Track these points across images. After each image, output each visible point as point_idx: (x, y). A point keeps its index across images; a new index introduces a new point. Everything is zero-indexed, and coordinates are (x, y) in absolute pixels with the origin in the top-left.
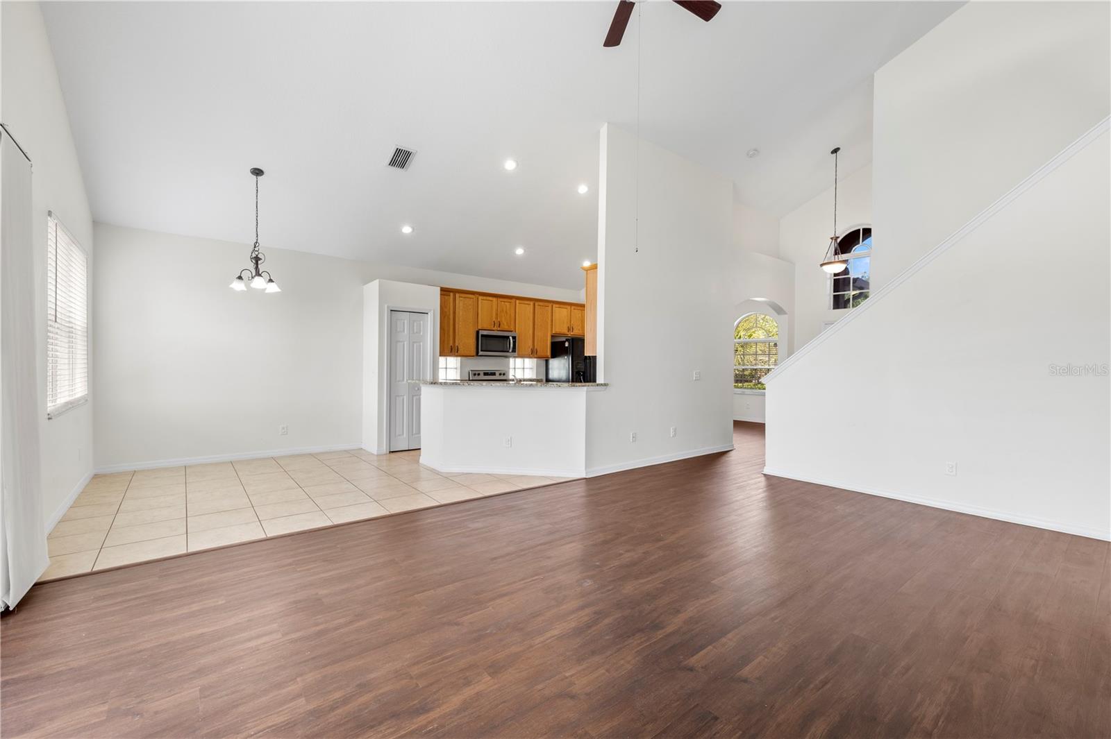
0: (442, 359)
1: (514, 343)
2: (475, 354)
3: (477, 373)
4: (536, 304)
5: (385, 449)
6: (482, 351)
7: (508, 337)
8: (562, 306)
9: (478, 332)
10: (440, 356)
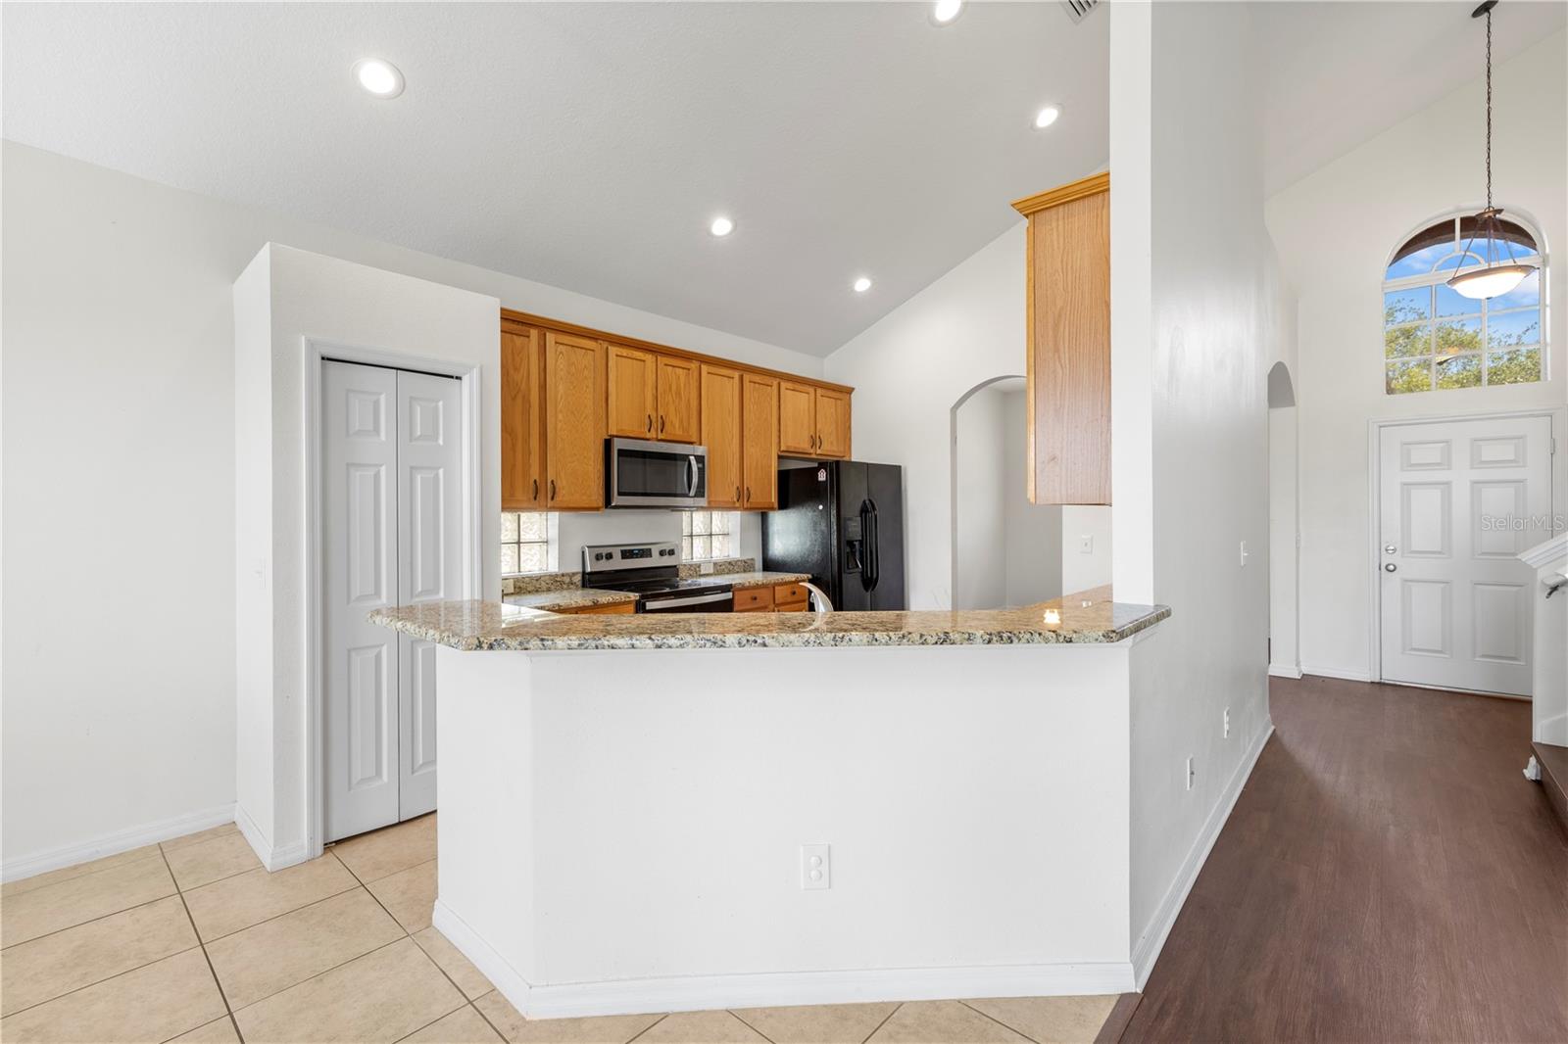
0: (508, 520)
1: (701, 471)
2: (601, 502)
3: (604, 551)
4: (747, 377)
5: (304, 841)
6: (620, 494)
7: (685, 457)
8: (798, 387)
9: (608, 444)
10: (504, 509)
